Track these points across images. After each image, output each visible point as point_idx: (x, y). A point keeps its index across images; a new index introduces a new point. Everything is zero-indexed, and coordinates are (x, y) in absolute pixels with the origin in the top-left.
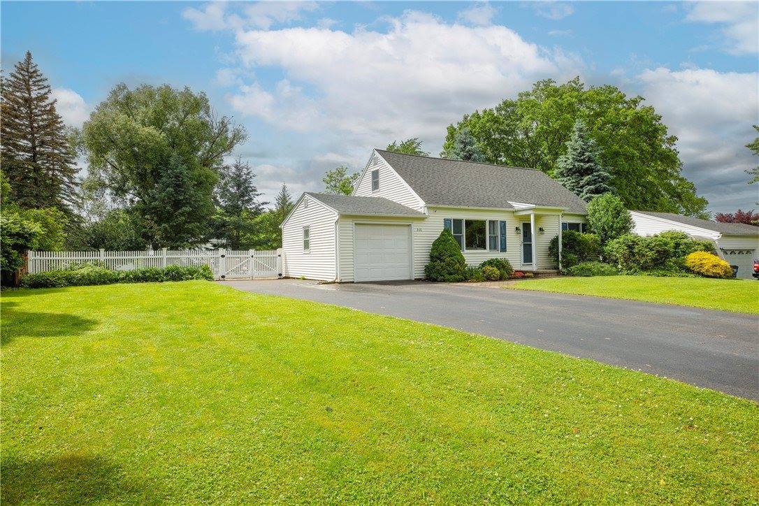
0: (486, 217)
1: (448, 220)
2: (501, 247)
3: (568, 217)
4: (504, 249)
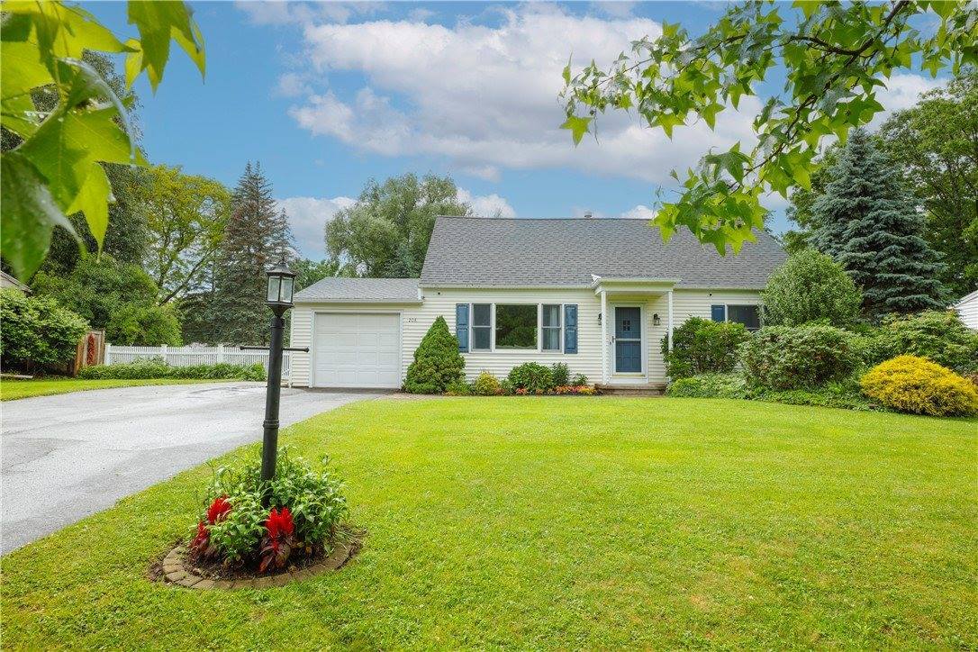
0: (539, 300)
1: (462, 305)
2: (566, 345)
3: (749, 295)
4: (572, 348)
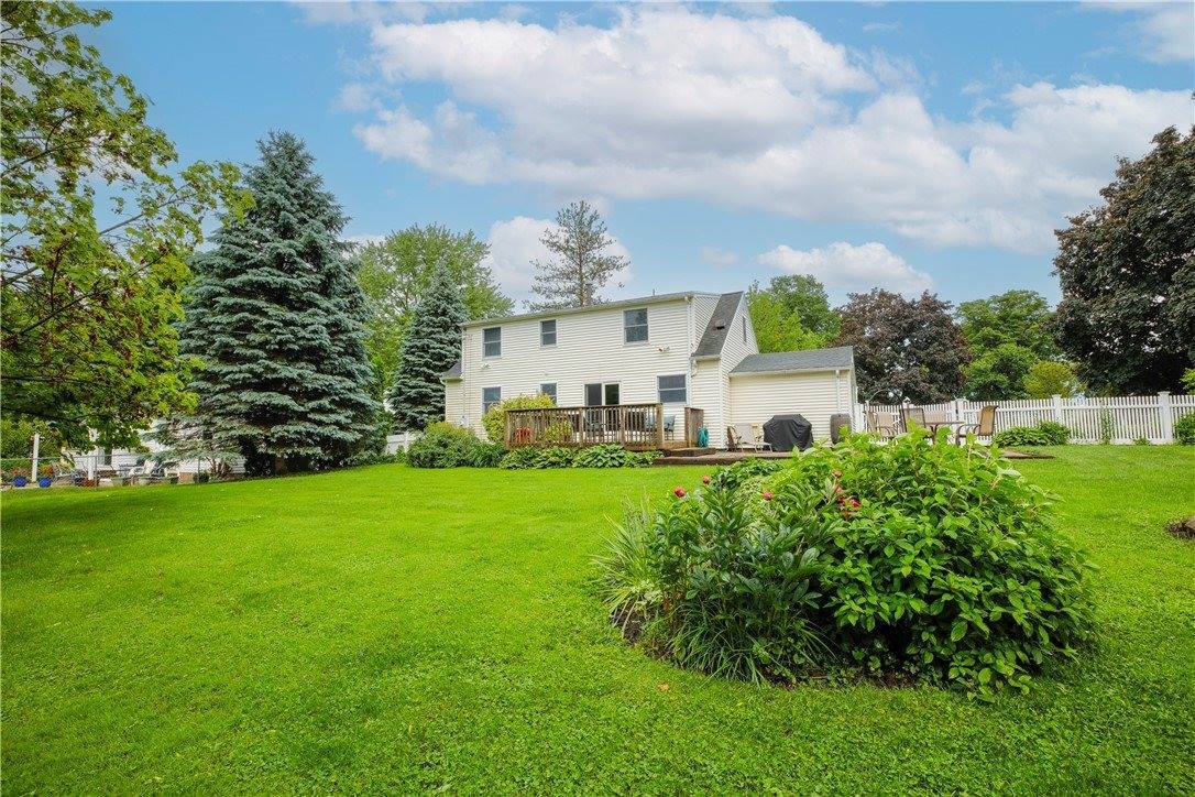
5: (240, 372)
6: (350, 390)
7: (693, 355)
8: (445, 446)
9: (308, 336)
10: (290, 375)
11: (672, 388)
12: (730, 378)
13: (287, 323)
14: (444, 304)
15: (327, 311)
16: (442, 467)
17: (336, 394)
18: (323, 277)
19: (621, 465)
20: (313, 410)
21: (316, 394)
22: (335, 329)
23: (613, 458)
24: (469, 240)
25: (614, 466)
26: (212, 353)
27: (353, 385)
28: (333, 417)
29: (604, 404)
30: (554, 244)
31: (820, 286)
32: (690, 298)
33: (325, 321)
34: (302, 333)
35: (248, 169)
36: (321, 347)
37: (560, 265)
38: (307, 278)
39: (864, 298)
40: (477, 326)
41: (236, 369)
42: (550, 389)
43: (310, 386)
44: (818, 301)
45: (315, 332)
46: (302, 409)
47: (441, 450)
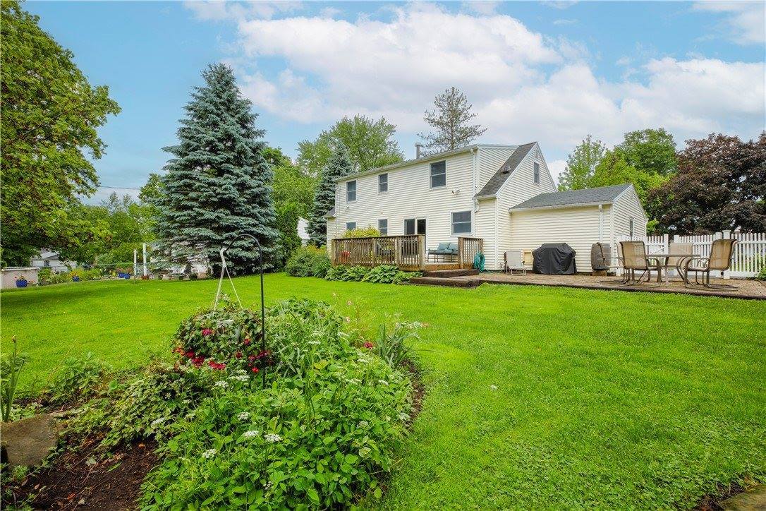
5: (185, 215)
6: (254, 226)
7: (477, 195)
8: (303, 262)
9: (222, 192)
10: (211, 217)
11: (462, 222)
12: (511, 214)
13: (210, 184)
14: (339, 167)
15: (238, 176)
16: (300, 276)
17: (242, 229)
18: (236, 154)
19: (391, 282)
20: (227, 239)
21: (229, 229)
22: (242, 187)
23: (385, 276)
24: (382, 124)
25: (385, 282)
26: (173, 205)
27: (257, 222)
28: (239, 243)
29: (416, 233)
30: (433, 121)
31: (671, 137)
32: (475, 150)
33: (233, 182)
34: (219, 190)
35: (197, 90)
36: (231, 199)
37: (437, 135)
38: (225, 155)
39: (702, 143)
40: (344, 180)
41: (182, 214)
42: (383, 223)
43: (224, 224)
44: (667, 149)
45: (226, 189)
46: (219, 238)
47: (300, 265)
